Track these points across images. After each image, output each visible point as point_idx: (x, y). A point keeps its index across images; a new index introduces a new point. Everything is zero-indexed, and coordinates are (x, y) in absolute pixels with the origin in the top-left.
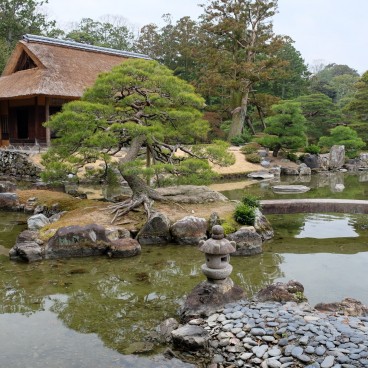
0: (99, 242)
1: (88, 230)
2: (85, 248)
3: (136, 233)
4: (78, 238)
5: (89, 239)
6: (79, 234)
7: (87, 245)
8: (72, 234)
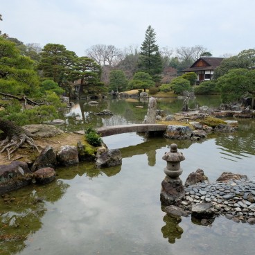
0: (27, 175)
1: (17, 167)
2: (18, 181)
3: (32, 164)
4: (12, 174)
5: (20, 174)
6: (13, 172)
7: (19, 179)
8: (7, 172)
